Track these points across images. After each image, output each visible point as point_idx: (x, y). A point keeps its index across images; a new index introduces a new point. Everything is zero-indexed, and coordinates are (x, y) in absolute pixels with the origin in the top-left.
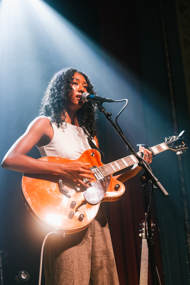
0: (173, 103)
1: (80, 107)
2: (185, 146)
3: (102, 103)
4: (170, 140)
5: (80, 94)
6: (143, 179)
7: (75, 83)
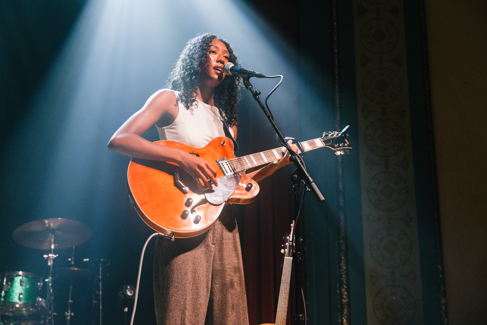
0: (337, 87)
1: (219, 82)
2: (349, 146)
3: (249, 77)
4: (329, 136)
5: (220, 65)
6: (295, 178)
7: (214, 52)
